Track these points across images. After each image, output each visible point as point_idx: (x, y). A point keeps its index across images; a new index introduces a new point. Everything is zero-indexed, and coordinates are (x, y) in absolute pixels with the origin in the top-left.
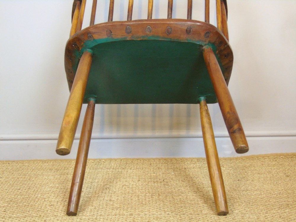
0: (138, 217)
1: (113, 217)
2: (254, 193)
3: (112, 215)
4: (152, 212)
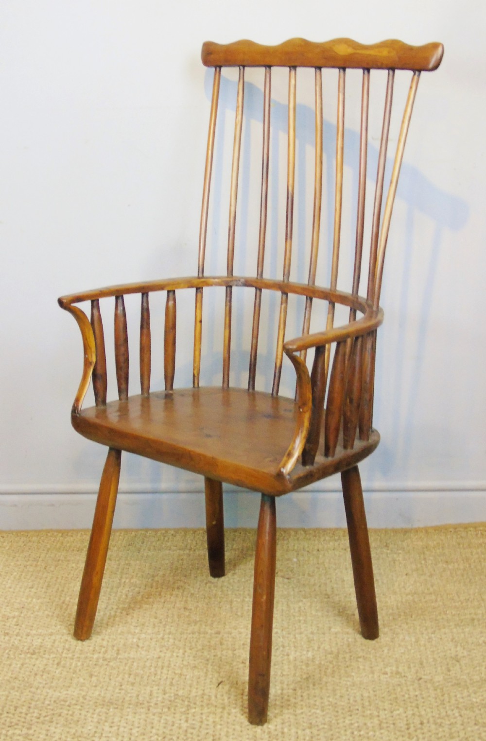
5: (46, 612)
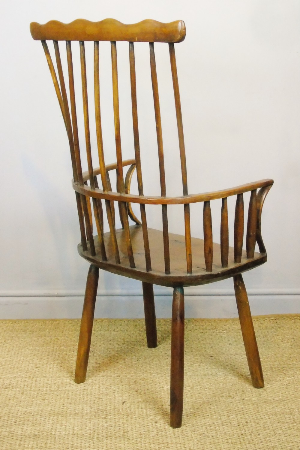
0: (125, 378)
1: (101, 378)
2: (242, 357)
3: (99, 376)
4: (138, 374)
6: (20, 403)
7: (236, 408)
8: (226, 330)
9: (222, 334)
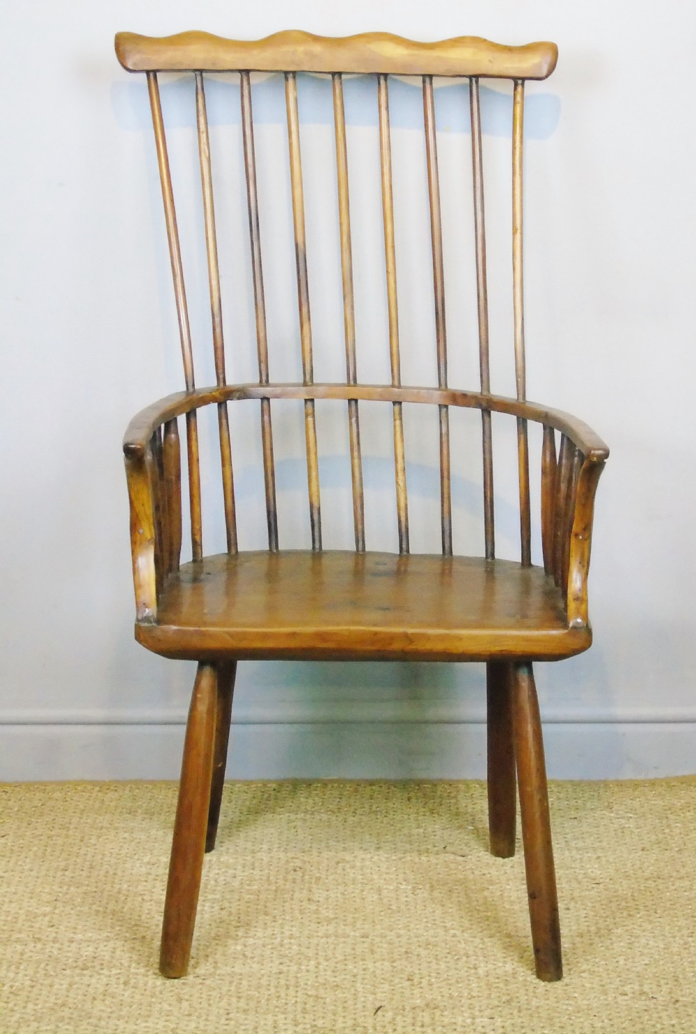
0: (381, 942)
1: (322, 941)
2: (673, 885)
3: (317, 936)
4: (415, 931)
5: (94, 907)
6: (121, 1010)
7: (659, 1026)
8: (633, 810)
9: (623, 821)
